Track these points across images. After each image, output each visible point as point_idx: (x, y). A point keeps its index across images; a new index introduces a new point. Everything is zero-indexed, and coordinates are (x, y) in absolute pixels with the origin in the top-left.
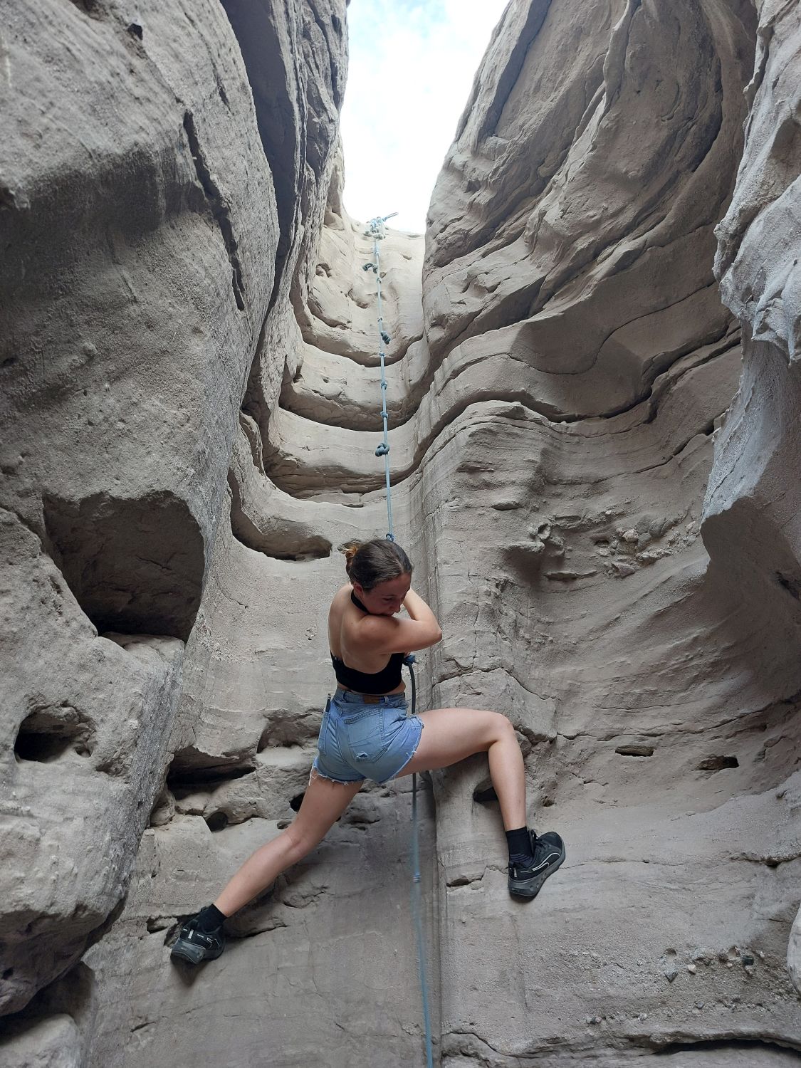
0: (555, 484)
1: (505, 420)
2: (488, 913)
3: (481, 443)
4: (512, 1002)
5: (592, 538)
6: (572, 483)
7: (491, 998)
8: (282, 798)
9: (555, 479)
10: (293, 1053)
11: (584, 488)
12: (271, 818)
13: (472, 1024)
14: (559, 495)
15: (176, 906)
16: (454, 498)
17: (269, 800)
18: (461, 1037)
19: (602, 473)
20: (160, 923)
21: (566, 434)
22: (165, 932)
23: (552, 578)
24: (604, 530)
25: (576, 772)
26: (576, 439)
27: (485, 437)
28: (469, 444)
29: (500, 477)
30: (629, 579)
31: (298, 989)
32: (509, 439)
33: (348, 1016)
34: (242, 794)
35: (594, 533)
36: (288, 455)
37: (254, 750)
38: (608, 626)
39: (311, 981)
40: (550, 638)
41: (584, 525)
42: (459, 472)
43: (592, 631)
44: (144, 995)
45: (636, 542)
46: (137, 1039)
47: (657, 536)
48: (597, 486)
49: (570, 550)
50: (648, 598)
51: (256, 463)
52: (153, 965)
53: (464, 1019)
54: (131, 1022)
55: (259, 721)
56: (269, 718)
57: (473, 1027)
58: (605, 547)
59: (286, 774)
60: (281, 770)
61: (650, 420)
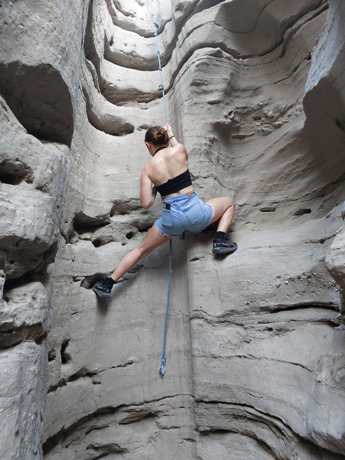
0: (237, 91)
1: (213, 57)
2: (206, 269)
3: (201, 70)
4: (216, 299)
5: (252, 117)
6: (244, 90)
7: (208, 298)
8: (122, 234)
9: (237, 88)
10: (134, 321)
11: (250, 92)
12: (118, 241)
13: (201, 307)
14: (238, 97)
15: (84, 272)
16: (189, 99)
17: (117, 235)
18: (197, 312)
19: (259, 85)
20: (78, 278)
21: (242, 65)
22: (80, 281)
23: (235, 137)
24: (259, 113)
25: (243, 219)
26: (247, 67)
27: (203, 66)
28: (196, 71)
29: (211, 87)
30: (269, 135)
31: (134, 300)
32: (215, 67)
33: (154, 309)
34: (105, 233)
35: (254, 115)
36: (110, 84)
37: (109, 216)
38: (258, 158)
39: (139, 298)
40: (233, 165)
41: (250, 111)
42: (192, 85)
43: (251, 161)
44: (75, 303)
45: (273, 117)
46: (74, 317)
47: (282, 114)
48: (256, 91)
49: (243, 124)
50: (277, 144)
51: (96, 87)
52: (77, 292)
53: (198, 306)
54: (71, 312)
55: (110, 204)
56: (114, 203)
57: (201, 308)
58: (259, 121)
59: (123, 225)
60: (121, 223)
61: (282, 56)
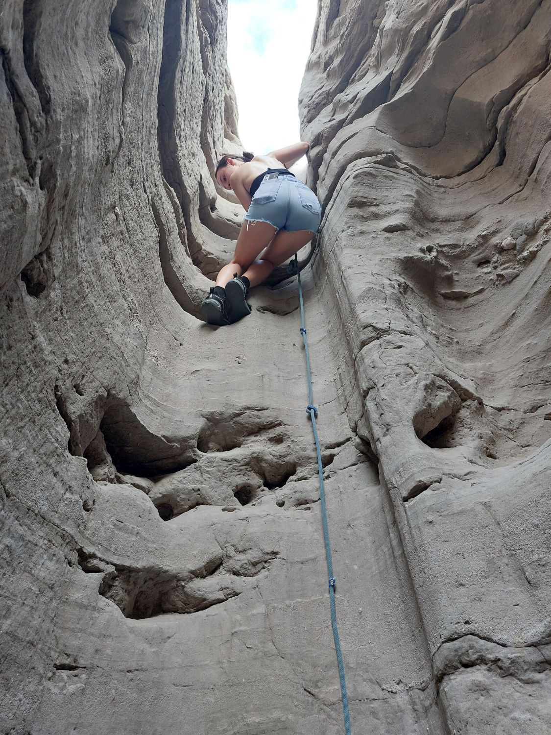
0: (433, 221)
1: (381, 166)
2: (456, 508)
3: (364, 183)
4: (511, 589)
5: (474, 262)
6: (447, 221)
7: (483, 590)
8: (225, 487)
9: (432, 216)
11: (458, 224)
12: (216, 504)
13: (467, 622)
14: (438, 230)
15: (114, 554)
16: (349, 228)
17: (212, 487)
18: (457, 644)
19: (470, 210)
20: (95, 562)
21: (433, 185)
22: (100, 575)
23: (446, 297)
24: (484, 251)
25: (511, 436)
26: (443, 189)
27: (366, 178)
28: (354, 184)
29: (383, 209)
30: (516, 282)
31: (256, 651)
32: (388, 180)
33: (318, 681)
34: (185, 482)
35: (475, 256)
36: (209, 253)
37: (194, 442)
38: (506, 324)
39: (270, 644)
40: (456, 340)
41: (465, 251)
42: (350, 207)
43: (492, 333)
45: (514, 247)
46: (62, 680)
47: (532, 234)
48: (469, 221)
49: (457, 274)
50: (538, 285)
52: (86, 602)
53: (456, 620)
54: (54, 655)
55: (198, 419)
56: (207, 418)
57: (468, 626)
58: (487, 267)
59: (226, 464)
60: (222, 459)
61: (500, 163)
